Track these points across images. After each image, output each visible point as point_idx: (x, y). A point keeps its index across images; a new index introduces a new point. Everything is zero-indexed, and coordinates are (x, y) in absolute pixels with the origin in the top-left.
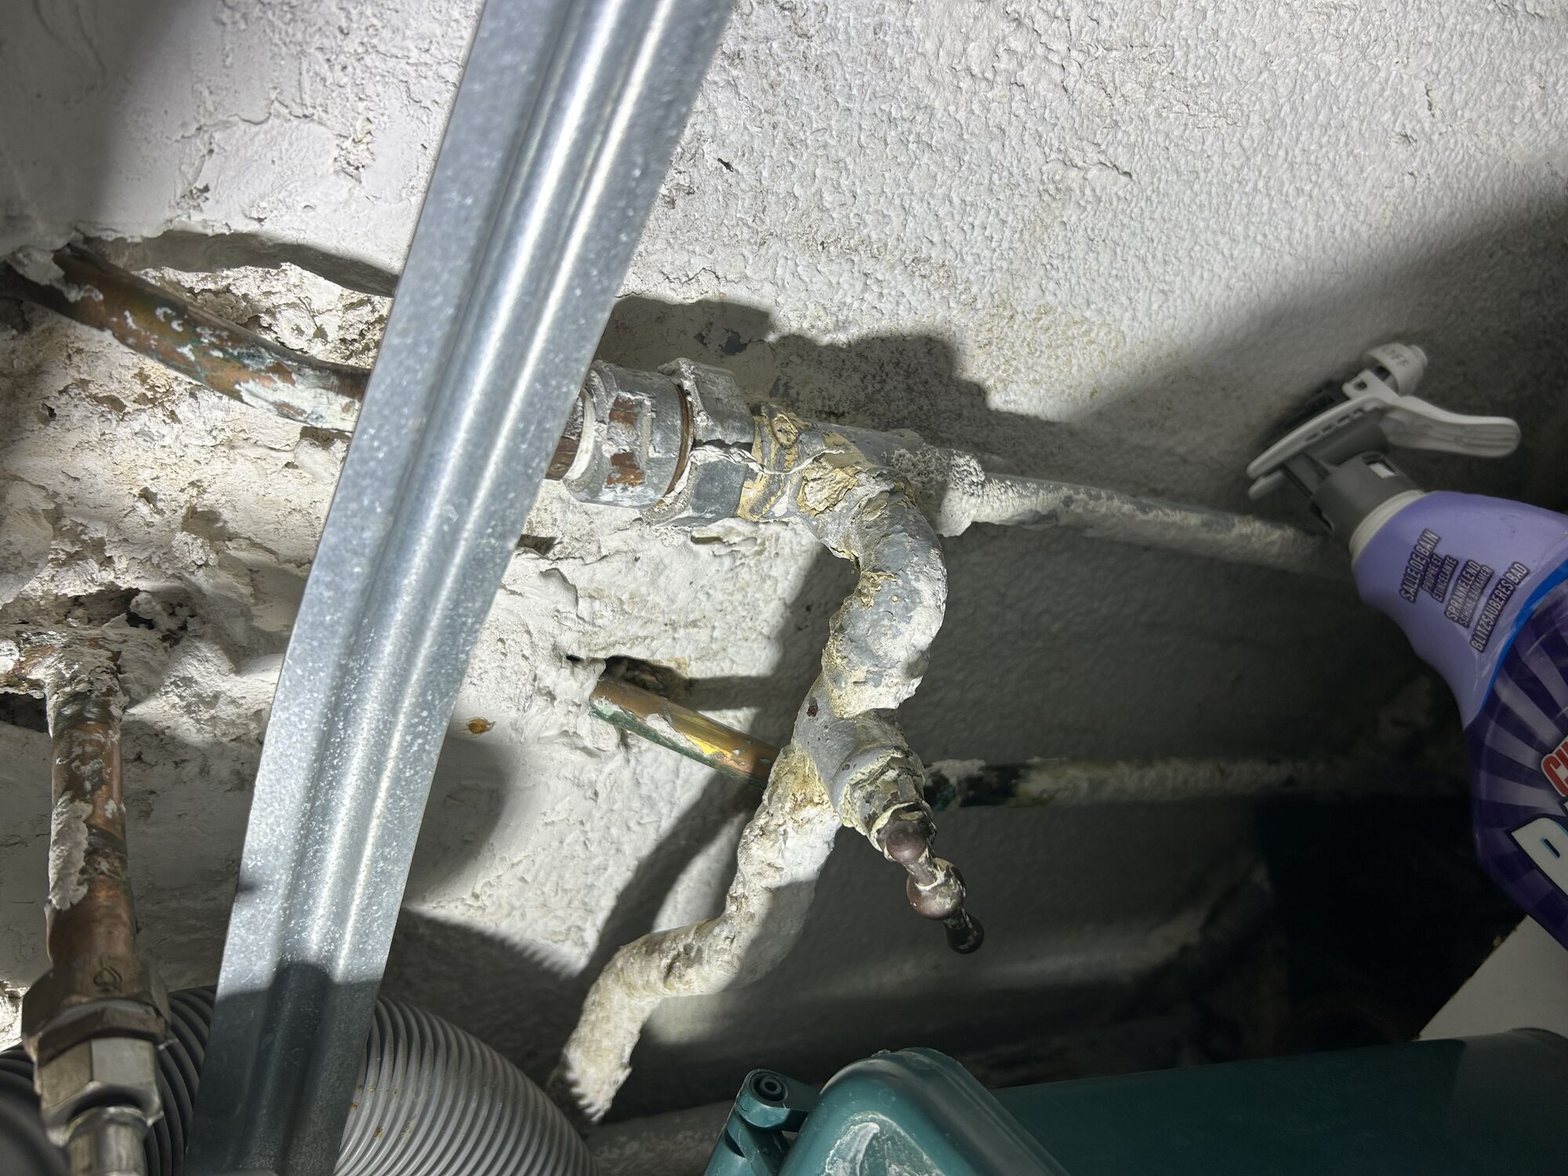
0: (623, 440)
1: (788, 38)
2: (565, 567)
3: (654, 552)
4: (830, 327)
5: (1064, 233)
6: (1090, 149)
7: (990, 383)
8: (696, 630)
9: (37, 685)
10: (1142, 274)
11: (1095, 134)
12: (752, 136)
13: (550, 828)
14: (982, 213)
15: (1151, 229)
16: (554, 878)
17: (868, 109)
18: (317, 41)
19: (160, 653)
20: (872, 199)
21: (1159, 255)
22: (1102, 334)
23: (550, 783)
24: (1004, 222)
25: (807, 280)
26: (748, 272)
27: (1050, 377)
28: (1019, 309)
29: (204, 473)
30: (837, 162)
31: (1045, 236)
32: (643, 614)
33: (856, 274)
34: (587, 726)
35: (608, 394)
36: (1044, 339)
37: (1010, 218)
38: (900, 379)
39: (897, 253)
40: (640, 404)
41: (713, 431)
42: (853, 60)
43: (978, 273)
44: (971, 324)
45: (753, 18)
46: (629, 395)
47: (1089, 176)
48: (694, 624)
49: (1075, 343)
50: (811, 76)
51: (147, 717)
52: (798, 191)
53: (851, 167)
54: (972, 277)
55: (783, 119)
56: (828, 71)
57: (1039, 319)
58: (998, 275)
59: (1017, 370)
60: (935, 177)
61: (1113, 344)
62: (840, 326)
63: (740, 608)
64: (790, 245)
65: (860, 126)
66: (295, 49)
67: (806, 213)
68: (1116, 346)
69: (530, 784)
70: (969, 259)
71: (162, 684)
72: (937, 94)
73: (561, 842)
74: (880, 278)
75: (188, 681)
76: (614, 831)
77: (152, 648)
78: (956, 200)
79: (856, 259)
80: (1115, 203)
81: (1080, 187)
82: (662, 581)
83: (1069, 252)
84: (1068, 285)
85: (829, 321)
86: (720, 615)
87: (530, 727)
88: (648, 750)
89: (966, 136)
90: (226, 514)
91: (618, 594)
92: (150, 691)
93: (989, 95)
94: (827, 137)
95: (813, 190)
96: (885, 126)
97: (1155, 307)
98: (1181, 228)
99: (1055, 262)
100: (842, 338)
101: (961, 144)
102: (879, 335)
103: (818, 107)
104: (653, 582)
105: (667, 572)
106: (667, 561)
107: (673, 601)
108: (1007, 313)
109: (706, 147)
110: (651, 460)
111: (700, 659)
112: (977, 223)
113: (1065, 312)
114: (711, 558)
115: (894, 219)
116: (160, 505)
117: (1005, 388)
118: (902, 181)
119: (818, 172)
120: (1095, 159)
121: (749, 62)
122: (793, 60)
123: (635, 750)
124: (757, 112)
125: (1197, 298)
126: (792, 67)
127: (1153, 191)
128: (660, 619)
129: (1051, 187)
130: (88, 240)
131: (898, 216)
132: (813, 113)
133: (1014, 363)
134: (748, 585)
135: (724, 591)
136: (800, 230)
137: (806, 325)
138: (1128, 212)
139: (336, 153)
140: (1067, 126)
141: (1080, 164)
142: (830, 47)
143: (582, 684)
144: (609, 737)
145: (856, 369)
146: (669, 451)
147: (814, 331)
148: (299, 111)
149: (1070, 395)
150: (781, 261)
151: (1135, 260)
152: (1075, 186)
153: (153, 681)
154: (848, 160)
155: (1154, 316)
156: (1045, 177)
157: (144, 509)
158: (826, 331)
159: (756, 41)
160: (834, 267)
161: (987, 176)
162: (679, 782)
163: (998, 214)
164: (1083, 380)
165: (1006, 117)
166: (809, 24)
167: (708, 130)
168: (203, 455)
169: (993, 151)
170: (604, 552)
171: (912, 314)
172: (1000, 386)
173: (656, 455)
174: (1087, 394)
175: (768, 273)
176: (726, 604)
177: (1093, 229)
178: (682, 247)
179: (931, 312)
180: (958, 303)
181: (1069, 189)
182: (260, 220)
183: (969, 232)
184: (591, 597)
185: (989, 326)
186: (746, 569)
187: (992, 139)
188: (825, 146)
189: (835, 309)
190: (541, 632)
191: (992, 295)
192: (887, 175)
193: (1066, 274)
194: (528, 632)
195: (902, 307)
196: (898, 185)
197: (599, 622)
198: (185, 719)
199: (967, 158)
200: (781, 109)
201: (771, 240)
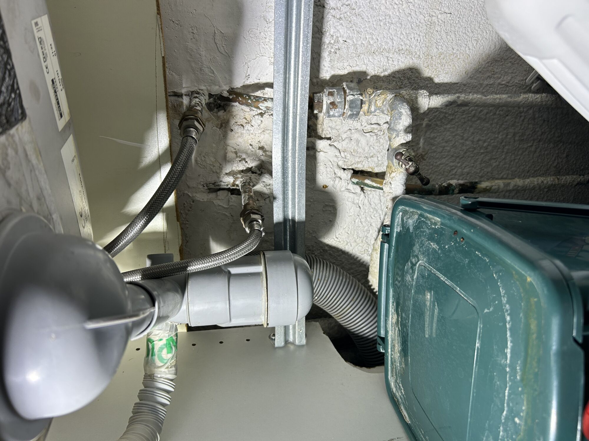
0: (331, 99)
1: (350, 11)
2: (335, 144)
3: (355, 137)
4: (382, 71)
5: (438, 33)
6: (436, 11)
7: (432, 76)
8: (373, 158)
9: (237, 186)
10: (466, 37)
11: (436, 7)
12: (349, 34)
13: (350, 217)
14: (412, 35)
15: (464, 25)
16: (356, 233)
17: (374, 20)
18: (261, 41)
19: (258, 177)
20: (382, 39)
21: (469, 30)
22: (461, 56)
23: (347, 203)
24: (419, 35)
25: (373, 62)
26: (358, 63)
27: (450, 71)
28: (433, 55)
29: (260, 139)
30: (371, 33)
31: (433, 35)
32: (358, 155)
33: (384, 57)
34: (352, 187)
35: (327, 91)
36: (444, 61)
37: (421, 34)
38: (406, 80)
39: (393, 50)
40: (334, 91)
41: (350, 92)
42: (367, 10)
43: (417, 49)
44: (421, 63)
45: (341, 9)
46: (331, 90)
47: (439, 17)
48: (372, 157)
49: (454, 60)
50: (358, 17)
51: (258, 190)
52: (363, 42)
53: (374, 33)
54: (416, 51)
55: (355, 28)
56: (362, 15)
57: (440, 56)
58: (423, 48)
59: (439, 71)
60: (396, 30)
61: (466, 58)
62: (384, 71)
63: (383, 151)
64: (366, 55)
65: (373, 24)
66: (258, 44)
67: (367, 47)
68: (467, 58)
69: (341, 204)
70: (413, 46)
71: (259, 182)
72: (389, 11)
73: (355, 222)
74: (391, 57)
75: (264, 182)
76: (368, 219)
77: (257, 176)
78: (404, 34)
79: (383, 54)
80: (449, 21)
81: (437, 21)
82: (360, 145)
83: (441, 37)
84: (445, 46)
85: (381, 70)
86: (378, 153)
87: (337, 188)
88: (370, 194)
89: (401, 18)
90: (266, 147)
91: (350, 150)
92: (257, 183)
93: (403, 7)
94: (366, 28)
95: (367, 41)
96: (379, 22)
97: (475, 44)
98: (473, 22)
99: (438, 41)
100: (386, 73)
101: (400, 20)
102: (396, 70)
103: (362, 23)
104: (357, 145)
105: (360, 142)
106: (359, 139)
107: (364, 151)
108: (430, 57)
109: (340, 39)
110: (338, 102)
111: (377, 166)
112: (412, 37)
113: (447, 53)
114: (370, 136)
115: (389, 42)
116: (253, 147)
117: (438, 77)
118: (388, 33)
119: (367, 37)
120: (439, 13)
121: (343, 19)
122: (353, 15)
123: (367, 194)
124: (348, 28)
125: (488, 38)
126: (353, 17)
127: (460, 15)
128: (363, 156)
129: (429, 23)
130: (232, 89)
131: (390, 41)
132: (361, 25)
133: (438, 69)
134: (383, 143)
135: (377, 146)
136: (367, 51)
137: (376, 72)
138: (454, 22)
139: (269, 61)
140: (427, 7)
141: (435, 15)
142: (360, 10)
143: (347, 175)
144: (358, 189)
145: (393, 81)
146: (342, 99)
147: (378, 73)
148: (261, 55)
149: (459, 74)
150: (365, 59)
151: (462, 34)
152: (436, 21)
153: (257, 181)
154: (373, 32)
155: (476, 47)
156: (426, 21)
157: (251, 147)
158: (382, 72)
159: (343, 14)
160: (378, 57)
161: (410, 26)
162: (382, 203)
163: (417, 34)
164: (461, 69)
165: (409, 11)
166: (354, 6)
167: (339, 35)
168: (259, 135)
169: (409, 20)
170: (343, 139)
171: (403, 63)
172: (436, 76)
173: (339, 101)
174: (464, 73)
175: (362, 62)
176: (379, 150)
177: (446, 30)
178: (341, 62)
179: (408, 62)
180: (415, 58)
181: (434, 22)
182: (259, 79)
183: (410, 40)
184: (344, 152)
185: (426, 62)
186: (381, 139)
187: (408, 17)
188: (366, 31)
189: (382, 67)
190: (334, 161)
191: (424, 54)
192: (384, 33)
193: (443, 43)
194: (331, 162)
195: (400, 63)
196: (388, 35)
197: (347, 158)
198: (264, 188)
199: (403, 23)
200: (354, 26)
201: (361, 55)
